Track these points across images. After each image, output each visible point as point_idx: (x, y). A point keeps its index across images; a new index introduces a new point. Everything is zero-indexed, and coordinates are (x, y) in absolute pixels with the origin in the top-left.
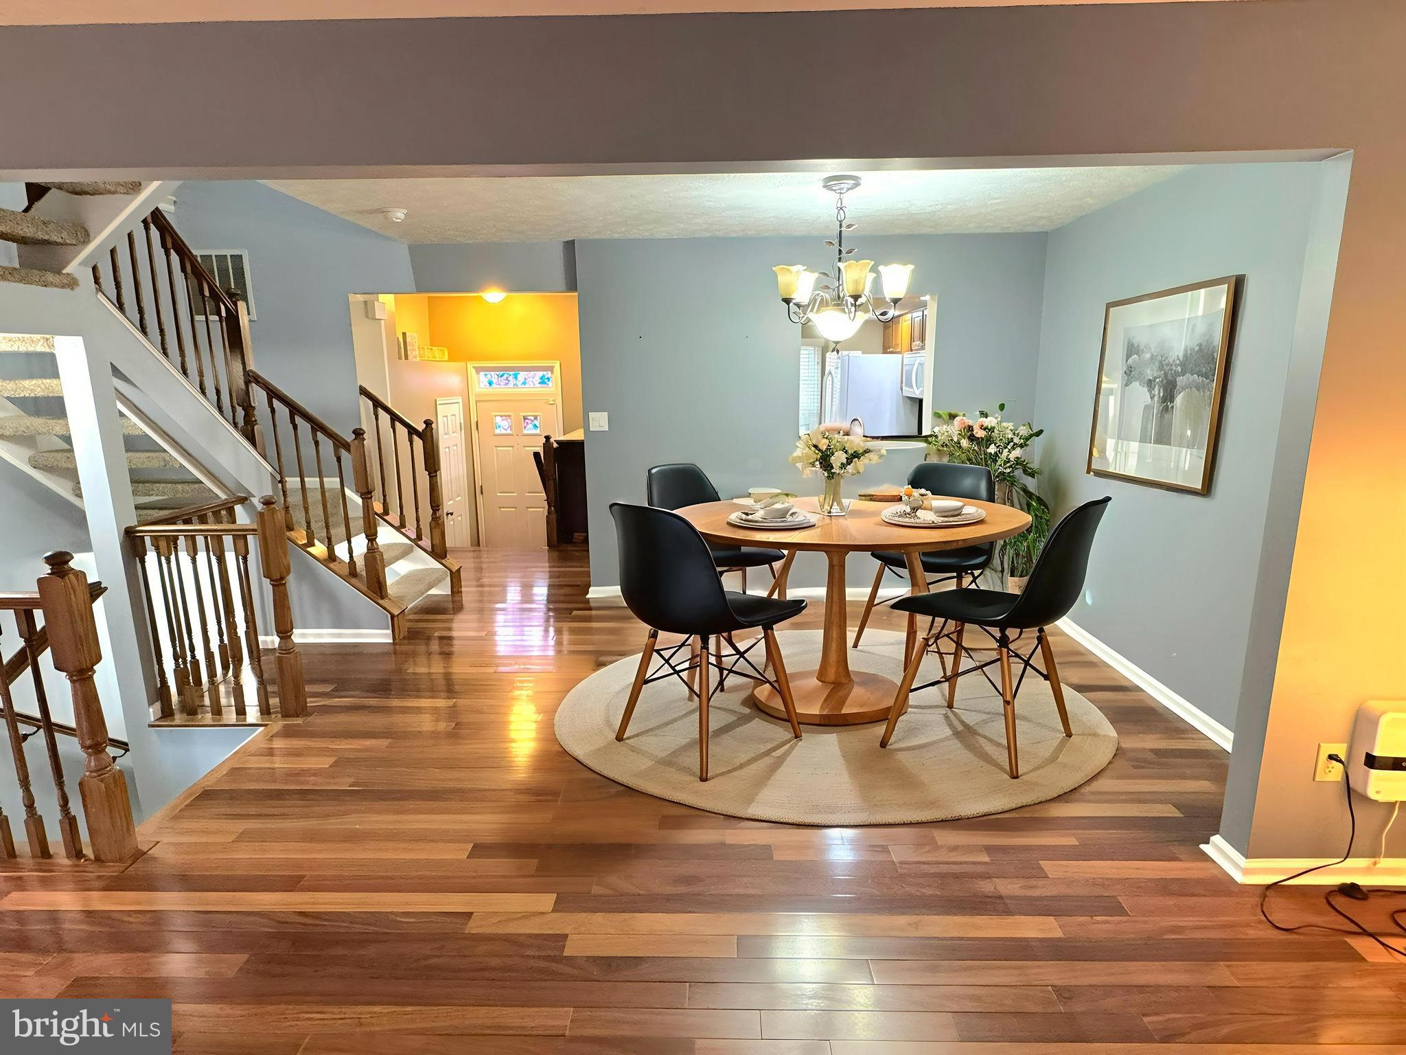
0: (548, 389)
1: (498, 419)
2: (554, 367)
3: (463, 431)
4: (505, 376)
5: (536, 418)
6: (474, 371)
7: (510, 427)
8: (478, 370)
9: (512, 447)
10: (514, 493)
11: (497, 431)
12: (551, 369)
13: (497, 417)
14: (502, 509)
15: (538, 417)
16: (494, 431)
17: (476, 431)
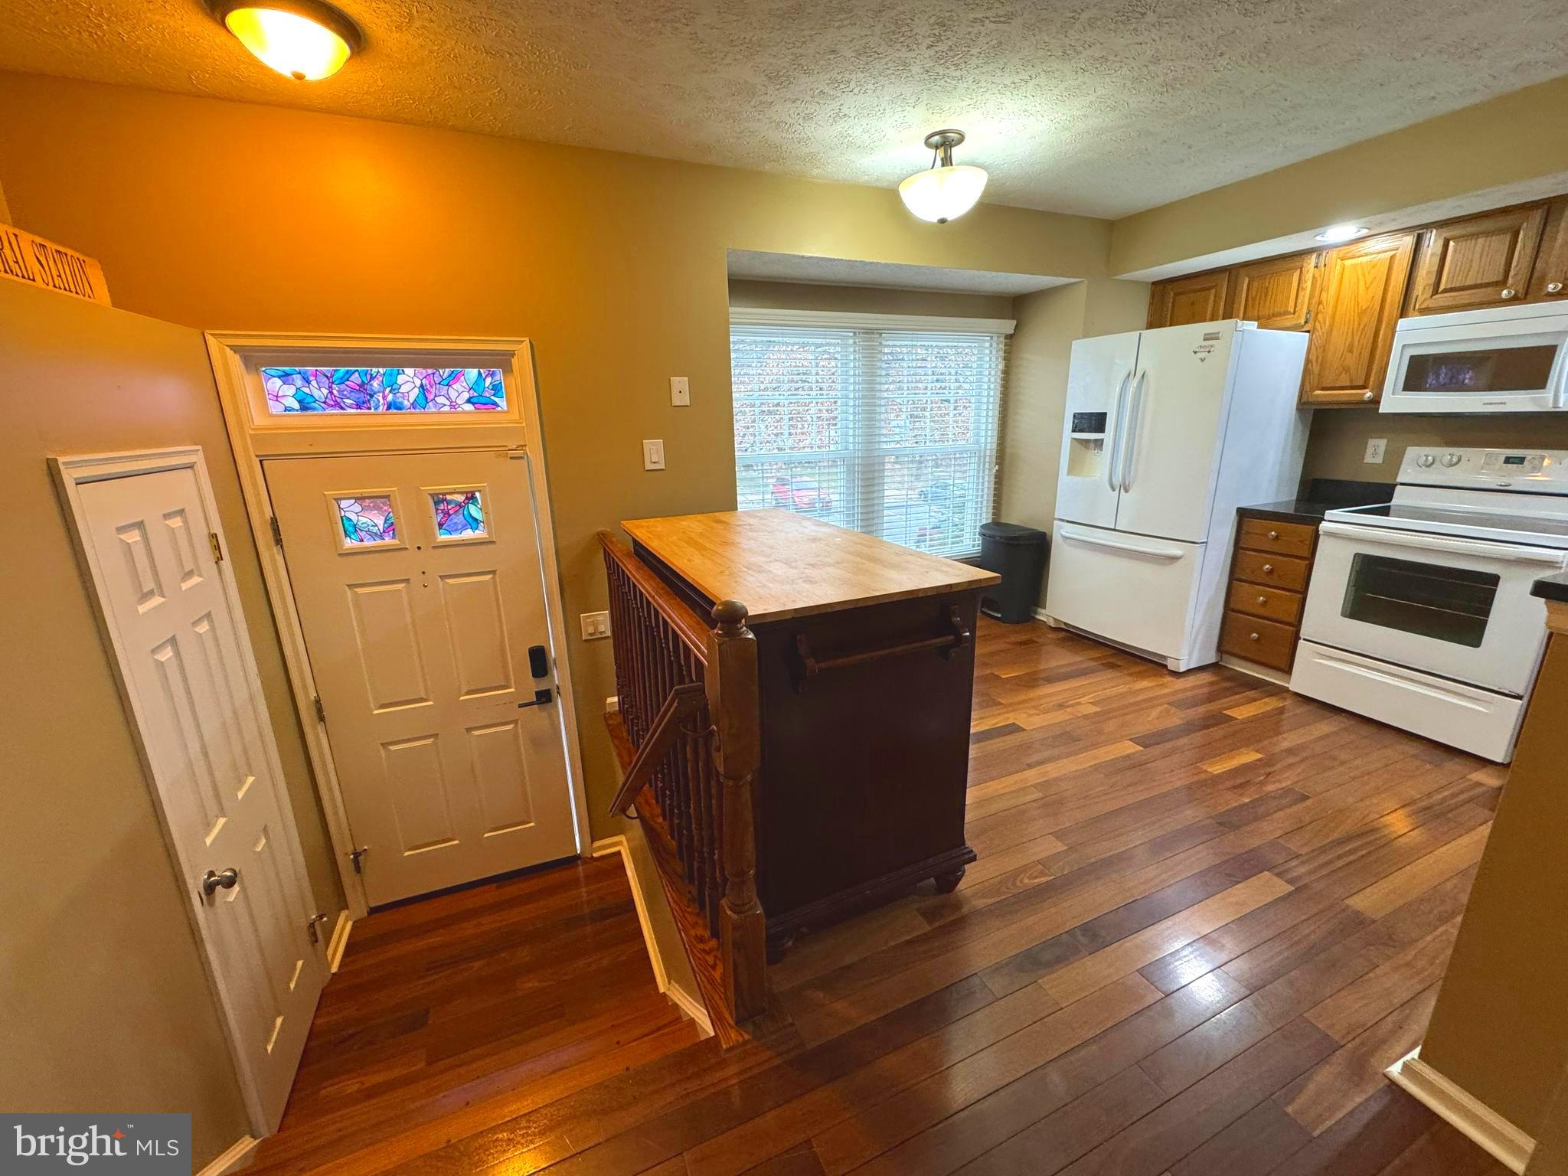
0: (499, 417)
1: (351, 509)
2: (512, 354)
3: (226, 563)
4: (355, 377)
5: (471, 497)
6: (235, 361)
7: (390, 528)
8: (254, 360)
9: (407, 581)
10: (422, 700)
11: (349, 543)
12: (502, 361)
13: (344, 504)
14: (393, 748)
15: (477, 494)
16: (336, 543)
17: (276, 550)
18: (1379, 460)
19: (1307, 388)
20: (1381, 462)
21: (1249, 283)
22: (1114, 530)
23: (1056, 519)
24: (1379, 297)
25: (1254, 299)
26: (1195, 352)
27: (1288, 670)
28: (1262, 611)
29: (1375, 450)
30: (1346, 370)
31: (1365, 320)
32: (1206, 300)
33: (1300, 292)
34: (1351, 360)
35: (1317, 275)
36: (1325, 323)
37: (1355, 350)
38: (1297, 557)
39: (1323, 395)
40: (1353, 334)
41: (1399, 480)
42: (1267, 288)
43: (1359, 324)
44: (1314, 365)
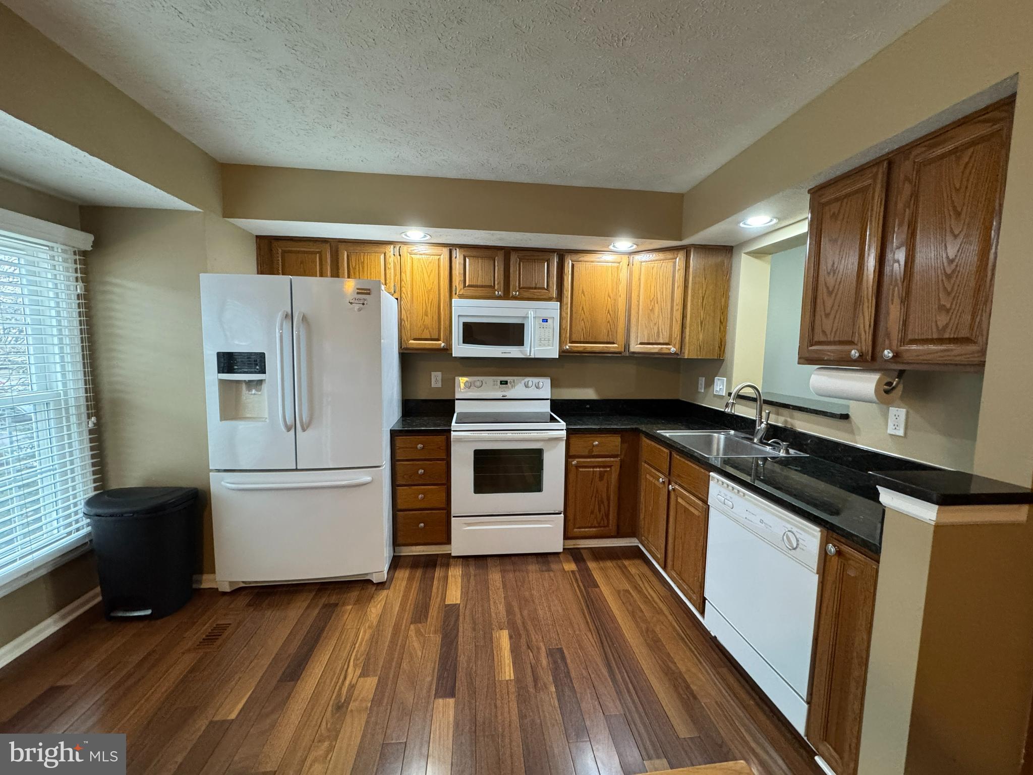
18: (439, 385)
19: (404, 337)
20: (441, 386)
21: (348, 255)
22: (296, 470)
23: (212, 470)
24: (436, 282)
25: (355, 269)
26: (351, 303)
27: (448, 541)
28: (423, 506)
29: (436, 379)
30: (426, 327)
31: (431, 297)
32: (314, 262)
33: (387, 271)
34: (428, 321)
35: (396, 261)
36: (407, 293)
37: (429, 315)
38: (438, 460)
39: (416, 343)
40: (426, 304)
41: (457, 397)
42: (363, 263)
43: (429, 299)
44: (406, 323)
